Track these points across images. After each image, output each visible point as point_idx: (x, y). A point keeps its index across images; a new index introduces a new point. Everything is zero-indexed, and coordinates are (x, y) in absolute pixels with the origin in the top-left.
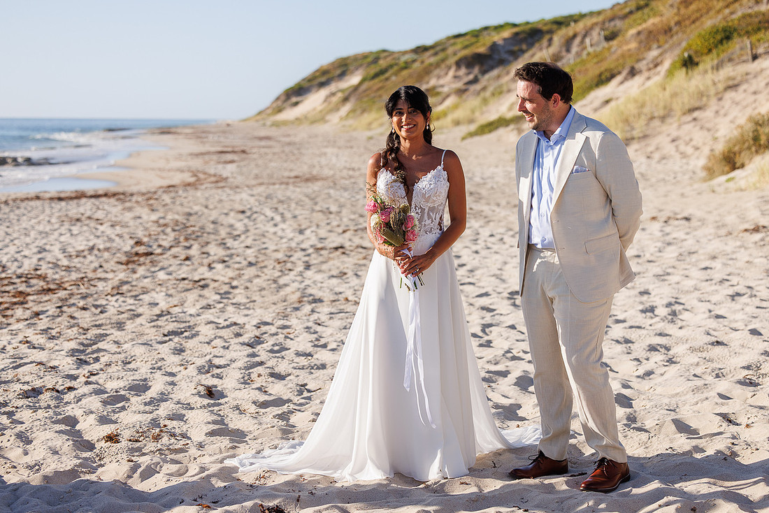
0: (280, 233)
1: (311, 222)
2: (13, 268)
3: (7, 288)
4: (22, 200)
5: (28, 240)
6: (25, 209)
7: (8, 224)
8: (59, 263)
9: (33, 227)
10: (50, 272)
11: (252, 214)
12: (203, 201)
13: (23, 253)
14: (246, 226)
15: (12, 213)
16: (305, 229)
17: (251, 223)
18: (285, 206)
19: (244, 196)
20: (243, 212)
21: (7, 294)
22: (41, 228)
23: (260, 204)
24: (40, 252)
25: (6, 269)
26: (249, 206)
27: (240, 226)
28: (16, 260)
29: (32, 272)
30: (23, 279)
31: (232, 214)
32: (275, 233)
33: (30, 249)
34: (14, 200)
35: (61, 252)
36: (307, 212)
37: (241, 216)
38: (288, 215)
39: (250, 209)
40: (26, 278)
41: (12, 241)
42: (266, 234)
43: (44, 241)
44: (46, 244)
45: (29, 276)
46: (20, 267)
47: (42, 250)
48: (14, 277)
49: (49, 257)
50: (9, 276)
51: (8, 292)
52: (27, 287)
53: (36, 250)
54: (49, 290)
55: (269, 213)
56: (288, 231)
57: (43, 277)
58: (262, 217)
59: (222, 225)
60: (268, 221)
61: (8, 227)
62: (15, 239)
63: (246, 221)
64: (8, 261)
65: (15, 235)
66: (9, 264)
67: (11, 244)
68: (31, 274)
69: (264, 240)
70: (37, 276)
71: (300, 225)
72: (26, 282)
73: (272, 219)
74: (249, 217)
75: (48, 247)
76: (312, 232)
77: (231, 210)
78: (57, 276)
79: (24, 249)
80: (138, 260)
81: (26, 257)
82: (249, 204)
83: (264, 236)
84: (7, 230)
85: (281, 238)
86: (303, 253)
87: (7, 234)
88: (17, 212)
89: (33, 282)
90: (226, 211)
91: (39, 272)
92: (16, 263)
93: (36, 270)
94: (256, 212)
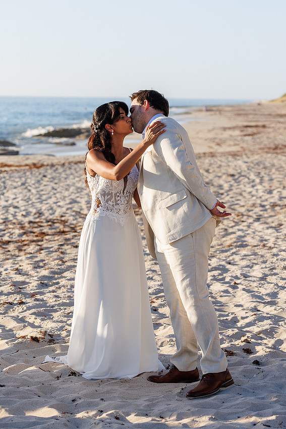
0: (254, 193)
1: (281, 184)
2: (47, 214)
3: (35, 230)
4: (76, 163)
5: (66, 194)
6: (75, 169)
7: (56, 181)
8: (82, 212)
9: (74, 183)
10: (71, 218)
11: (239, 177)
12: (206, 167)
13: (58, 204)
14: (231, 186)
15: (63, 173)
16: (274, 190)
17: (236, 184)
18: (267, 171)
19: (240, 163)
20: (233, 175)
21: (32, 234)
22: (79, 185)
23: (248, 169)
24: (70, 203)
25: (41, 215)
26: (239, 171)
27: (226, 186)
28: (52, 209)
29: (59, 218)
30: (50, 223)
31: (224, 177)
32: (250, 193)
33: (65, 201)
34: (69, 163)
35: (86, 203)
36: (282, 176)
37: (230, 179)
38: (266, 178)
39: (239, 173)
40: (51, 222)
41: (55, 194)
42: (243, 193)
43: (78, 195)
44: (78, 197)
45: (55, 221)
46: (51, 214)
47: (74, 201)
48: (44, 221)
49: (76, 207)
50: (42, 220)
51: (34, 233)
52: (50, 229)
53: (68, 201)
54: (64, 232)
55: (252, 177)
56: (260, 191)
57: (64, 222)
58: (246, 180)
59: (213, 185)
60: (249, 183)
61: (56, 184)
62: (58, 192)
63: (233, 182)
64: (45, 210)
65: (58, 190)
66: (45, 212)
67: (53, 196)
68: (58, 220)
69: (240, 198)
70: (60, 221)
71: (270, 187)
72: (50, 225)
73: (253, 181)
74: (235, 180)
75: (78, 199)
76: (278, 192)
77: (224, 174)
78: (75, 222)
79: (61, 200)
80: (138, 211)
81: (59, 206)
82: (240, 169)
83: (241, 194)
84: (55, 186)
85: (253, 196)
86: (261, 209)
87: (53, 188)
88: (68, 172)
89: (56, 225)
90: (220, 174)
91: (63, 219)
92: (51, 211)
93: (62, 216)
94: (243, 176)
